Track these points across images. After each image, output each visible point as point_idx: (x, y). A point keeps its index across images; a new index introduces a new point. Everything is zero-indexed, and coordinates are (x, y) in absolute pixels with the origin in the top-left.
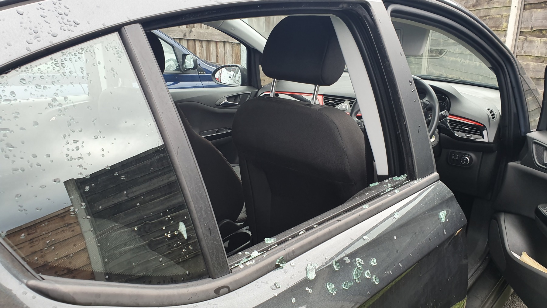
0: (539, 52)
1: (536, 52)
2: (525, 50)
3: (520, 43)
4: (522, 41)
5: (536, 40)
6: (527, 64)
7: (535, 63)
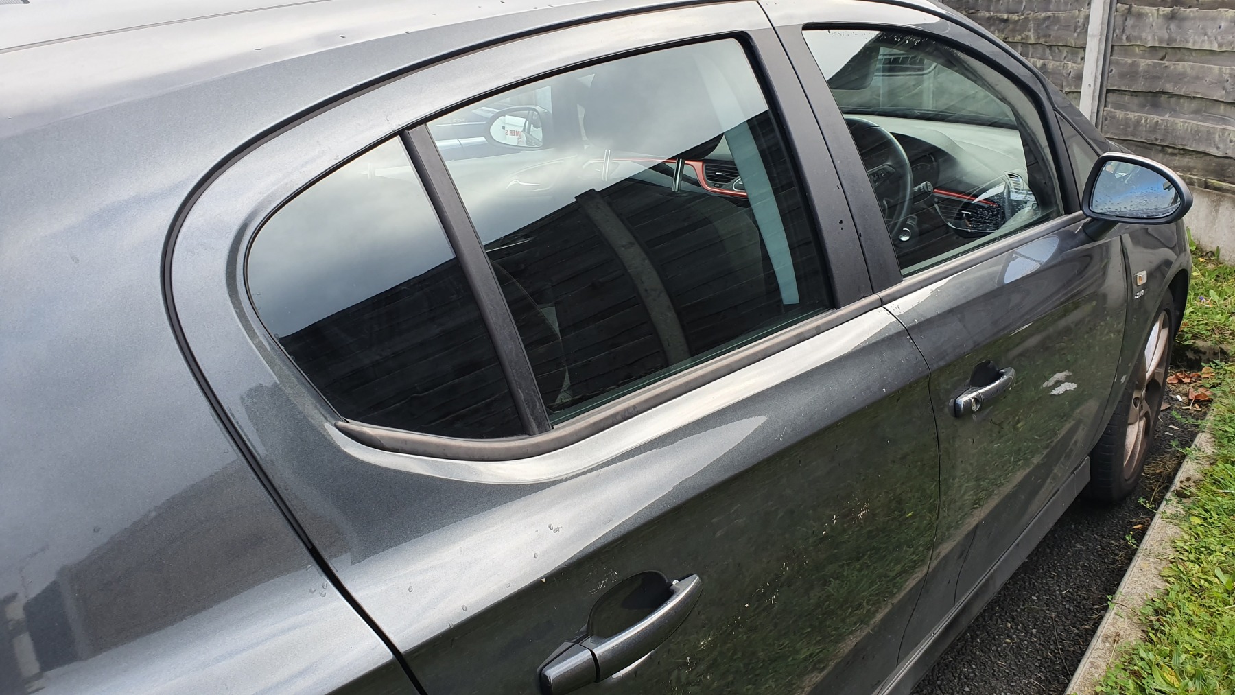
0: (1156, 38)
1: (1149, 38)
2: (1128, 34)
3: (1119, 20)
4: (1123, 15)
5: (1148, 12)
6: (1134, 62)
7: (1149, 62)
